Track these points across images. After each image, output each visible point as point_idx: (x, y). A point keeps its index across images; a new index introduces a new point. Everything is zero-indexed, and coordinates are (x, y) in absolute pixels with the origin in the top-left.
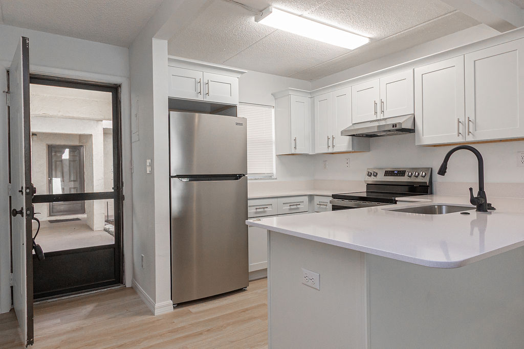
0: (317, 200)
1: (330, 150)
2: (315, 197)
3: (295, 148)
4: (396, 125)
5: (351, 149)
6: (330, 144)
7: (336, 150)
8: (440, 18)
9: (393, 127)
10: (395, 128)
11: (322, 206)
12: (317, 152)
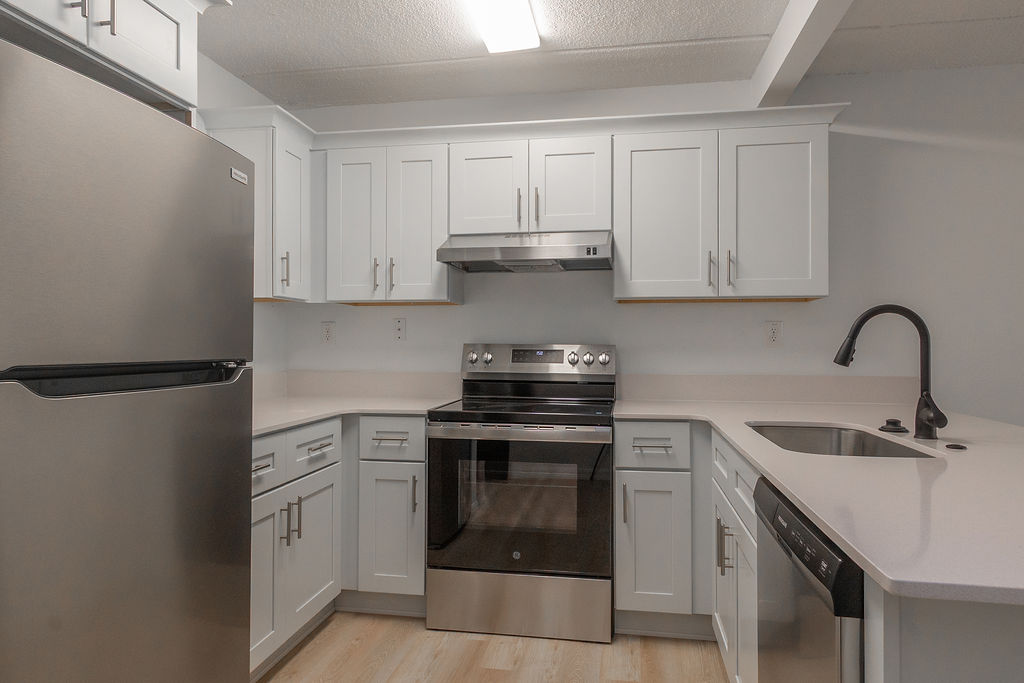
0: (367, 428)
1: (380, 296)
2: (362, 419)
3: (286, 281)
4: (595, 249)
5: (444, 297)
6: (381, 279)
7: (395, 296)
8: (687, 44)
9: (589, 252)
10: (592, 256)
11: (383, 444)
12: (333, 296)
